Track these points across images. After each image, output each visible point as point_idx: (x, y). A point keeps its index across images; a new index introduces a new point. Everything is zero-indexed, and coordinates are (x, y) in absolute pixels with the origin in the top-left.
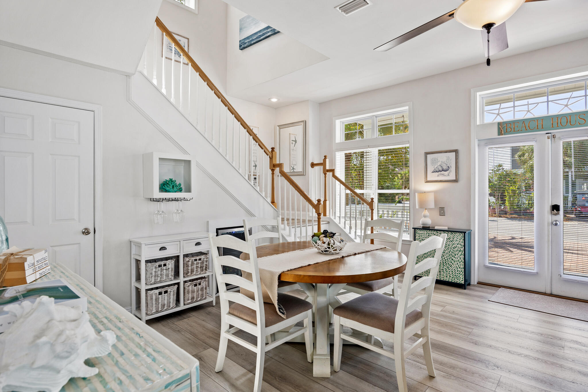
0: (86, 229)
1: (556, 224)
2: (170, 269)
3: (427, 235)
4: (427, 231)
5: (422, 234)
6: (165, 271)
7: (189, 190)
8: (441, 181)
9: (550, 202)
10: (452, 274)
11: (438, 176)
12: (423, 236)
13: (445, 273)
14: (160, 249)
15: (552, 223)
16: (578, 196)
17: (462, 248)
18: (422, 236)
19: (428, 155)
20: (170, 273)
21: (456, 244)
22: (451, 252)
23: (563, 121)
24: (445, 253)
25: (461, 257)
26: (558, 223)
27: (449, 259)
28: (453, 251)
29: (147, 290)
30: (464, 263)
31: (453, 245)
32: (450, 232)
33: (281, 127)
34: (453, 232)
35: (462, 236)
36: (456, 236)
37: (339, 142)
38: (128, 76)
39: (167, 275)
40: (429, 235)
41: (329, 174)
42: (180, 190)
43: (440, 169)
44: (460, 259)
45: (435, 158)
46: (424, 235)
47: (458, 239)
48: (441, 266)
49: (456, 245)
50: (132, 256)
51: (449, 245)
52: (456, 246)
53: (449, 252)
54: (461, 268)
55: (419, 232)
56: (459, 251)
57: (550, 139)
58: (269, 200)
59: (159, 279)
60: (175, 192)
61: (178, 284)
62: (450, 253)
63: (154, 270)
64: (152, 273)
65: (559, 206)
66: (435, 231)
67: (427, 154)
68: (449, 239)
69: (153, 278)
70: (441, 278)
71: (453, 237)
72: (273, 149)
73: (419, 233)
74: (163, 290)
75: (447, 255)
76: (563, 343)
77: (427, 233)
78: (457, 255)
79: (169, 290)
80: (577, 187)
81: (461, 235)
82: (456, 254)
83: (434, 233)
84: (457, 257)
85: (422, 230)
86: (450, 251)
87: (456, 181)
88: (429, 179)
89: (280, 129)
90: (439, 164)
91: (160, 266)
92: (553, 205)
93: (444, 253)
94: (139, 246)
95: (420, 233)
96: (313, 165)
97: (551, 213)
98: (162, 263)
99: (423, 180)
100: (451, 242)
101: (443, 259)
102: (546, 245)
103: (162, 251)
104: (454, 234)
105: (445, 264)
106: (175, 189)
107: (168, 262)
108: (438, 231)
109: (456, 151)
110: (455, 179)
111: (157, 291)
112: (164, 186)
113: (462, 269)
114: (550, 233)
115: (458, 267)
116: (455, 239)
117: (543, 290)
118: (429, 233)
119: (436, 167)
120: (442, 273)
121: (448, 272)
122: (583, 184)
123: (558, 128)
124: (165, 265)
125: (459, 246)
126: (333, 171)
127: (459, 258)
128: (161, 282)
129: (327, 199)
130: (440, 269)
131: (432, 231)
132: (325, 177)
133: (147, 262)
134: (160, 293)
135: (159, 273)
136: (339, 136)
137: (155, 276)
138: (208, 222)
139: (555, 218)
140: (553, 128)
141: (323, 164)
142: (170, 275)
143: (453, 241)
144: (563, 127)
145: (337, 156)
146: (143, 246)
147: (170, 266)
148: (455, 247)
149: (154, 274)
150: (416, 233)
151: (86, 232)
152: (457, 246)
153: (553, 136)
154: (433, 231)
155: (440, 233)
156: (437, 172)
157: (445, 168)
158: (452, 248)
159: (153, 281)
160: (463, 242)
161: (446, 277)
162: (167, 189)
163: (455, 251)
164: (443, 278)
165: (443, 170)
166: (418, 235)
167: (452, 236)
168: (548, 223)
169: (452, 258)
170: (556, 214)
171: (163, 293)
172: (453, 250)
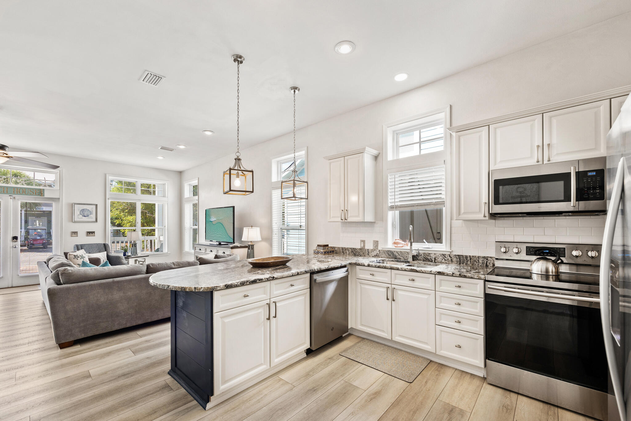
1: (15, 247)
9: (12, 235)
15: (13, 247)
16: (30, 231)
23: (20, 190)
26: (17, 247)
57: (12, 200)
65: (17, 237)
76: (21, 299)
80: (30, 223)
92: (14, 236)
97: (12, 241)
102: (9, 260)
114: (12, 252)
117: (7, 287)
122: (35, 221)
123: (17, 194)
139: (15, 243)
140: (14, 193)
144: (20, 194)
153: (14, 198)
168: (10, 247)
170: (16, 241)
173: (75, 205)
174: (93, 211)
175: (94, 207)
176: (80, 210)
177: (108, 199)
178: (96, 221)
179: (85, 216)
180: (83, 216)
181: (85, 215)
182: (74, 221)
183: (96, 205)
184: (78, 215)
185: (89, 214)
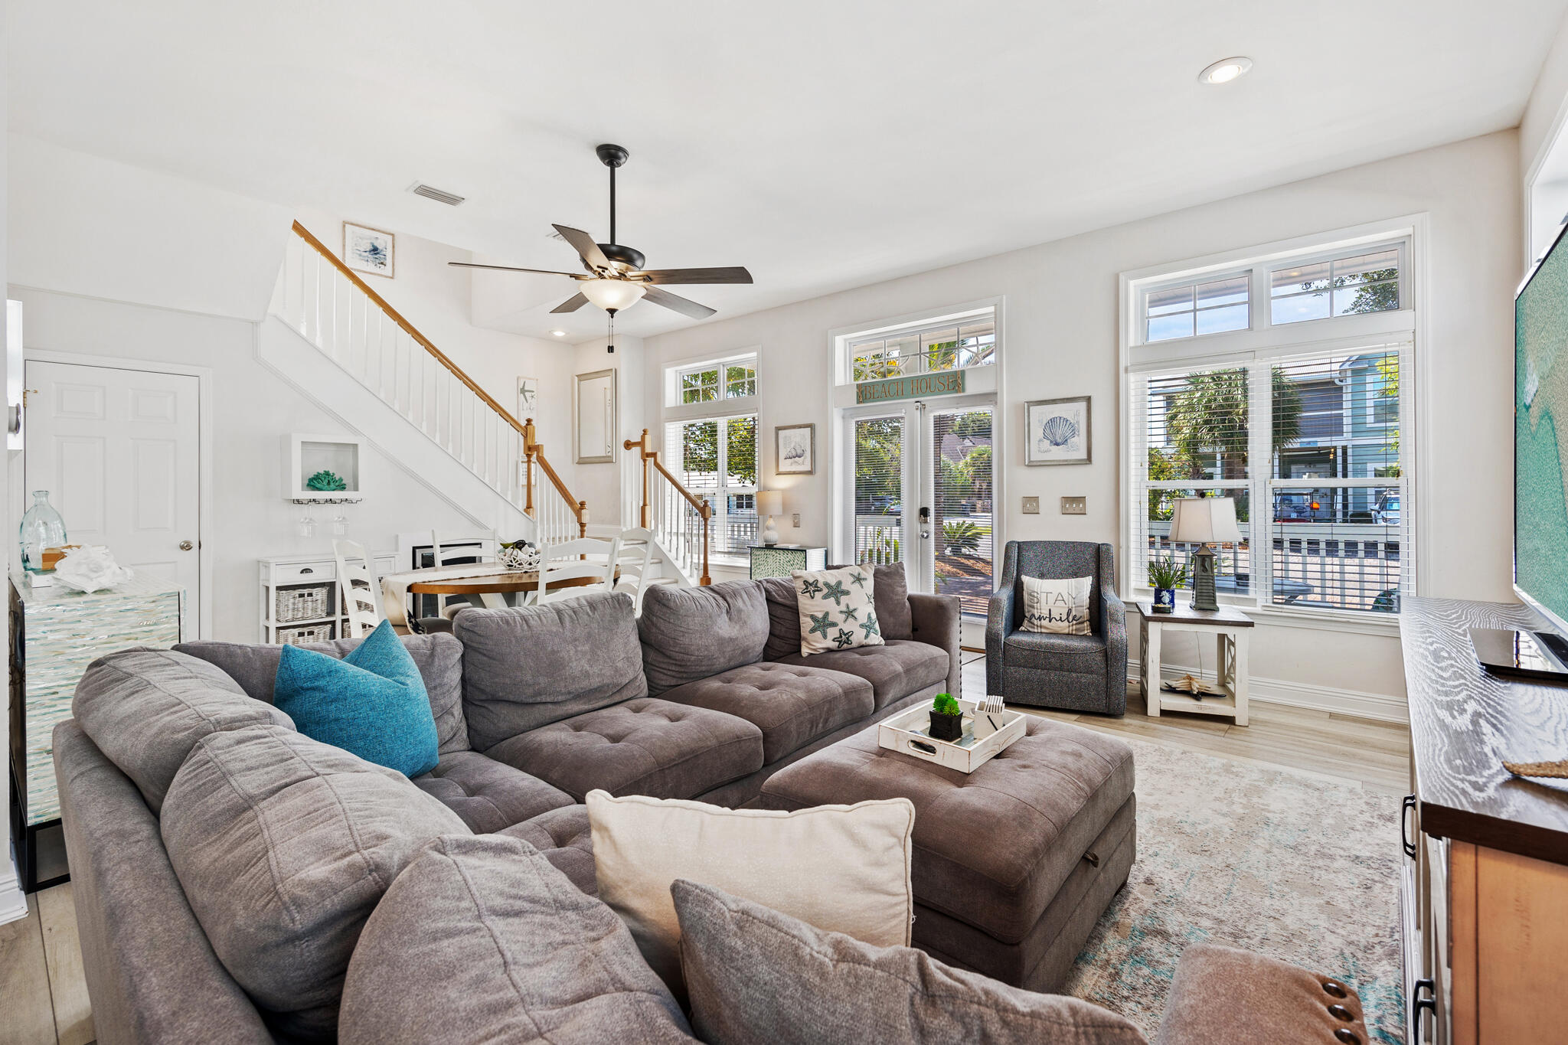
0: (186, 542)
2: (320, 602)
4: (765, 551)
5: (759, 555)
6: (310, 603)
7: (356, 489)
8: (794, 473)
9: (919, 503)
11: (791, 464)
14: (302, 572)
18: (759, 558)
19: (780, 432)
20: (319, 606)
21: (796, 568)
23: (923, 385)
29: (278, 628)
33: (582, 377)
34: (793, 552)
35: (803, 556)
37: (673, 405)
38: (255, 324)
39: (314, 610)
41: (651, 460)
42: (342, 487)
43: (793, 453)
45: (787, 436)
47: (799, 561)
50: (261, 584)
55: (756, 552)
58: (522, 504)
59: (300, 615)
60: (334, 490)
61: (333, 623)
63: (292, 600)
64: (287, 606)
66: (774, 551)
67: (778, 430)
69: (290, 612)
72: (529, 421)
73: (755, 554)
74: (306, 630)
77: (765, 554)
79: (316, 631)
81: (803, 554)
83: (772, 554)
85: (759, 550)
87: (812, 472)
88: (782, 469)
89: (580, 380)
90: (792, 445)
91: (301, 596)
92: (922, 507)
94: (267, 566)
96: (628, 445)
98: (306, 591)
99: (774, 471)
102: (915, 568)
103: (305, 575)
106: (332, 486)
107: (314, 591)
108: (777, 551)
109: (811, 426)
110: (810, 470)
111: (296, 631)
112: (316, 482)
114: (919, 550)
118: (767, 555)
119: (788, 450)
124: (310, 595)
126: (654, 455)
128: (303, 618)
129: (648, 502)
131: (769, 551)
132: (645, 466)
133: (279, 588)
134: (301, 634)
135: (300, 605)
136: (673, 394)
137: (294, 609)
138: (397, 536)
139: (924, 527)
141: (641, 444)
142: (319, 610)
143: (794, 565)
145: (667, 430)
146: (273, 566)
147: (319, 597)
149: (291, 606)
151: (186, 547)
153: (923, 405)
154: (771, 550)
155: (780, 553)
156: (789, 458)
157: (799, 452)
159: (290, 617)
162: (318, 486)
165: (797, 456)
166: (754, 558)
167: (792, 557)
170: (926, 522)
171: (306, 634)
173: (1031, 408)
174: (1078, 422)
175: (1083, 405)
176: (1045, 422)
177: (1126, 370)
178: (1089, 459)
179: (1057, 444)
180: (1051, 442)
181: (1059, 441)
182: (1030, 461)
183: (1088, 399)
184: (1040, 441)
185: (1068, 433)
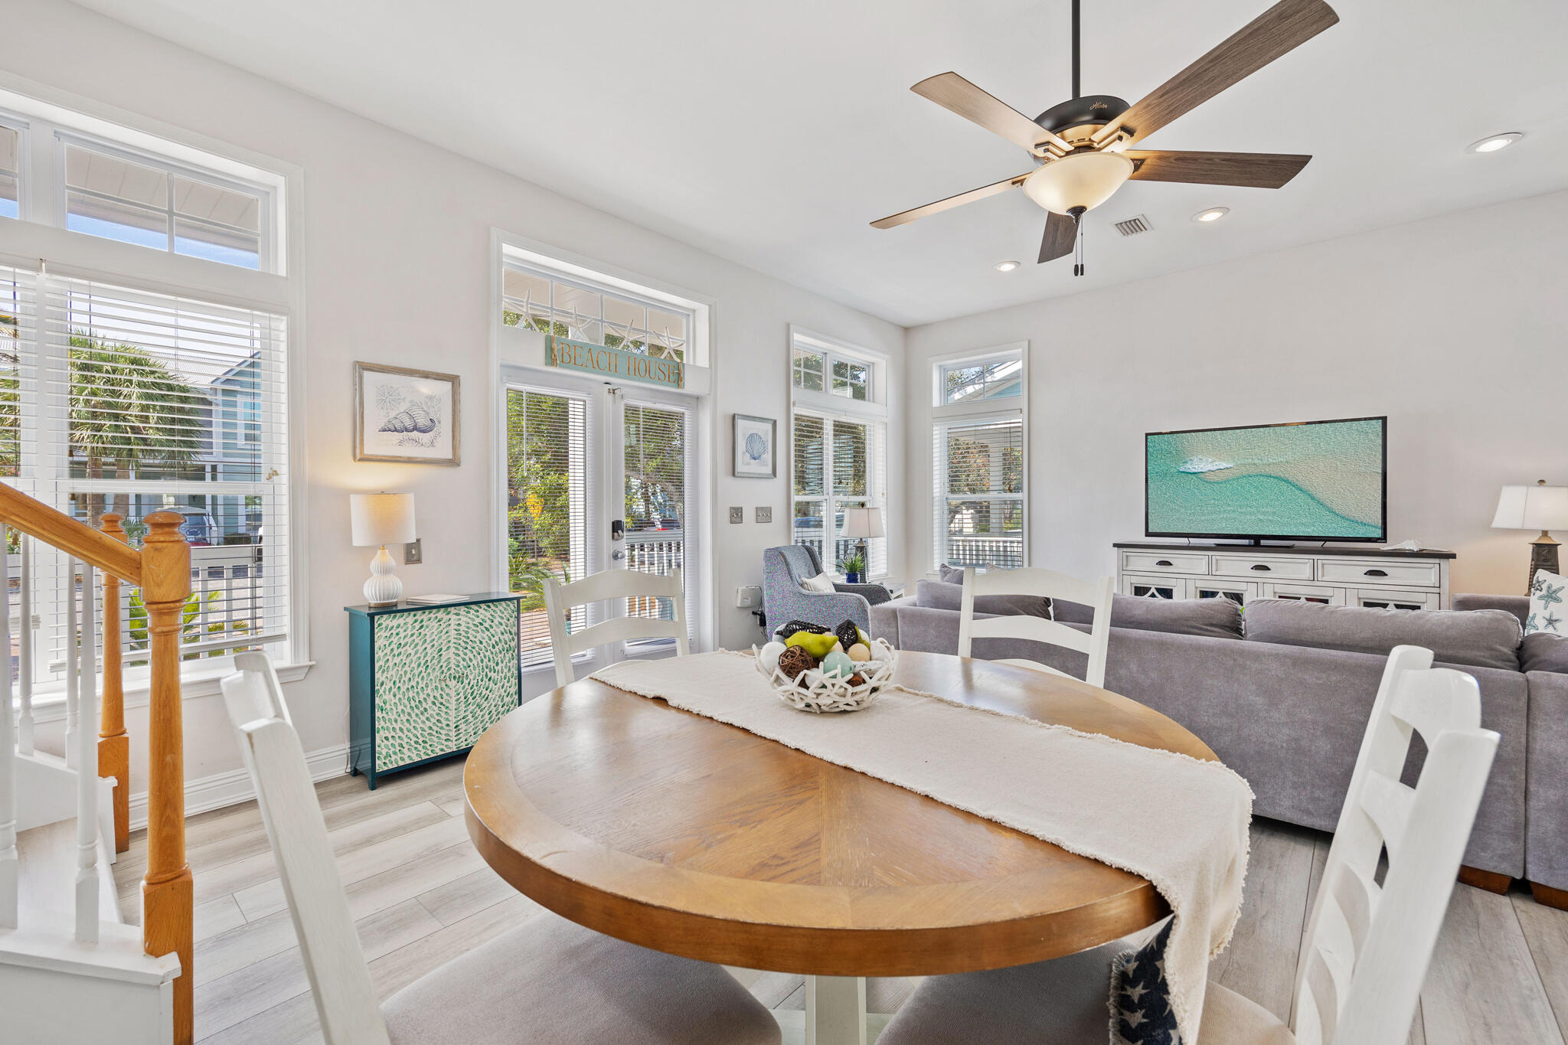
1: (618, 557)
3: (414, 627)
4: (415, 616)
5: (398, 627)
8: (410, 461)
9: (611, 516)
10: (490, 718)
11: (401, 443)
12: (402, 635)
13: (472, 724)
15: (614, 556)
17: (513, 639)
18: (397, 634)
19: (366, 374)
21: (499, 632)
22: (486, 660)
24: (471, 668)
25: (511, 664)
26: (621, 555)
27: (482, 681)
28: (491, 657)
30: (517, 681)
31: (490, 640)
32: (483, 606)
34: (490, 604)
35: (513, 608)
36: (499, 612)
40: (422, 627)
43: (408, 423)
44: (509, 670)
45: (392, 387)
46: (405, 631)
47: (503, 618)
48: (460, 709)
49: (500, 635)
51: (481, 643)
52: (498, 641)
53: (482, 661)
54: (512, 695)
55: (388, 622)
56: (507, 650)
62: (484, 664)
65: (622, 522)
66: (442, 610)
67: (364, 369)
68: (481, 624)
70: (462, 744)
71: (491, 618)
73: (387, 628)
75: (477, 671)
77: (416, 621)
78: (502, 662)
81: (512, 606)
82: (499, 661)
83: (436, 617)
84: (502, 669)
85: (398, 615)
86: (485, 657)
87: (454, 462)
88: (367, 451)
90: (403, 407)
92: (615, 519)
93: (469, 667)
95: (392, 627)
97: (613, 535)
99: (350, 453)
100: (487, 633)
101: (467, 687)
104: (494, 608)
105: (470, 700)
108: (449, 609)
109: (454, 380)
110: (451, 457)
113: (514, 696)
115: (503, 694)
116: (496, 621)
118: (422, 621)
119: (393, 414)
120: (463, 727)
121: (480, 718)
125: (507, 637)
127: (506, 670)
130: (458, 719)
131: (430, 613)
139: (616, 544)
143: (492, 627)
148: (496, 642)
150: (376, 631)
152: (502, 637)
154: (434, 611)
155: (456, 611)
156: (396, 430)
157: (422, 422)
158: (489, 648)
160: (516, 622)
161: (475, 733)
163: (496, 653)
164: (466, 740)
165: (415, 428)
166: (384, 635)
167: (488, 614)
168: (609, 558)
169: (489, 675)
170: (619, 539)
172: (492, 653)
173: (739, 421)
174: (767, 441)
175: (770, 428)
176: (747, 436)
177: (794, 404)
178: (774, 473)
179: (754, 458)
180: (751, 456)
182: (737, 472)
184: (744, 453)
185: (761, 450)
